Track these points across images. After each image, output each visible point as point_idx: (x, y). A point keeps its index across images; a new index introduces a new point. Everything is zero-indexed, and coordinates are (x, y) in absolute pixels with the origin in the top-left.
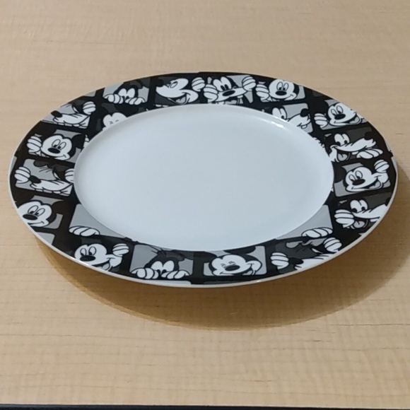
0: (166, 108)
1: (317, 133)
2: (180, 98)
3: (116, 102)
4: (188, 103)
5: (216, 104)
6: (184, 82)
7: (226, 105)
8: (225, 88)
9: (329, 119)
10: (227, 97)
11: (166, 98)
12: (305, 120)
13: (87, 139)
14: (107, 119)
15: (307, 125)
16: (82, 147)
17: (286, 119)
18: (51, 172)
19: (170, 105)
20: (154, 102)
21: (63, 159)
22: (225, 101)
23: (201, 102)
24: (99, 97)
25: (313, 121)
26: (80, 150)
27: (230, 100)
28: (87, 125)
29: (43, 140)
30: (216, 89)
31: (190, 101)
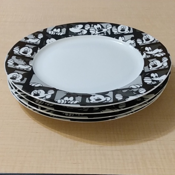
0: (73, 37)
1: (138, 47)
2: (80, 32)
3: (52, 34)
4: (83, 35)
5: (95, 35)
6: (81, 26)
7: (99, 36)
8: (99, 29)
9: (143, 41)
10: (100, 32)
11: (73, 33)
12: (133, 42)
13: (39, 49)
14: (48, 41)
15: (133, 43)
16: (37, 52)
17: (124, 41)
18: (23, 61)
19: (75, 36)
20: (68, 34)
21: (28, 56)
22: (98, 34)
23: (88, 34)
24: (45, 32)
25: (136, 42)
26: (36, 53)
27: (101, 33)
28: (39, 43)
29: (20, 48)
30: (95, 29)
31: (83, 34)
